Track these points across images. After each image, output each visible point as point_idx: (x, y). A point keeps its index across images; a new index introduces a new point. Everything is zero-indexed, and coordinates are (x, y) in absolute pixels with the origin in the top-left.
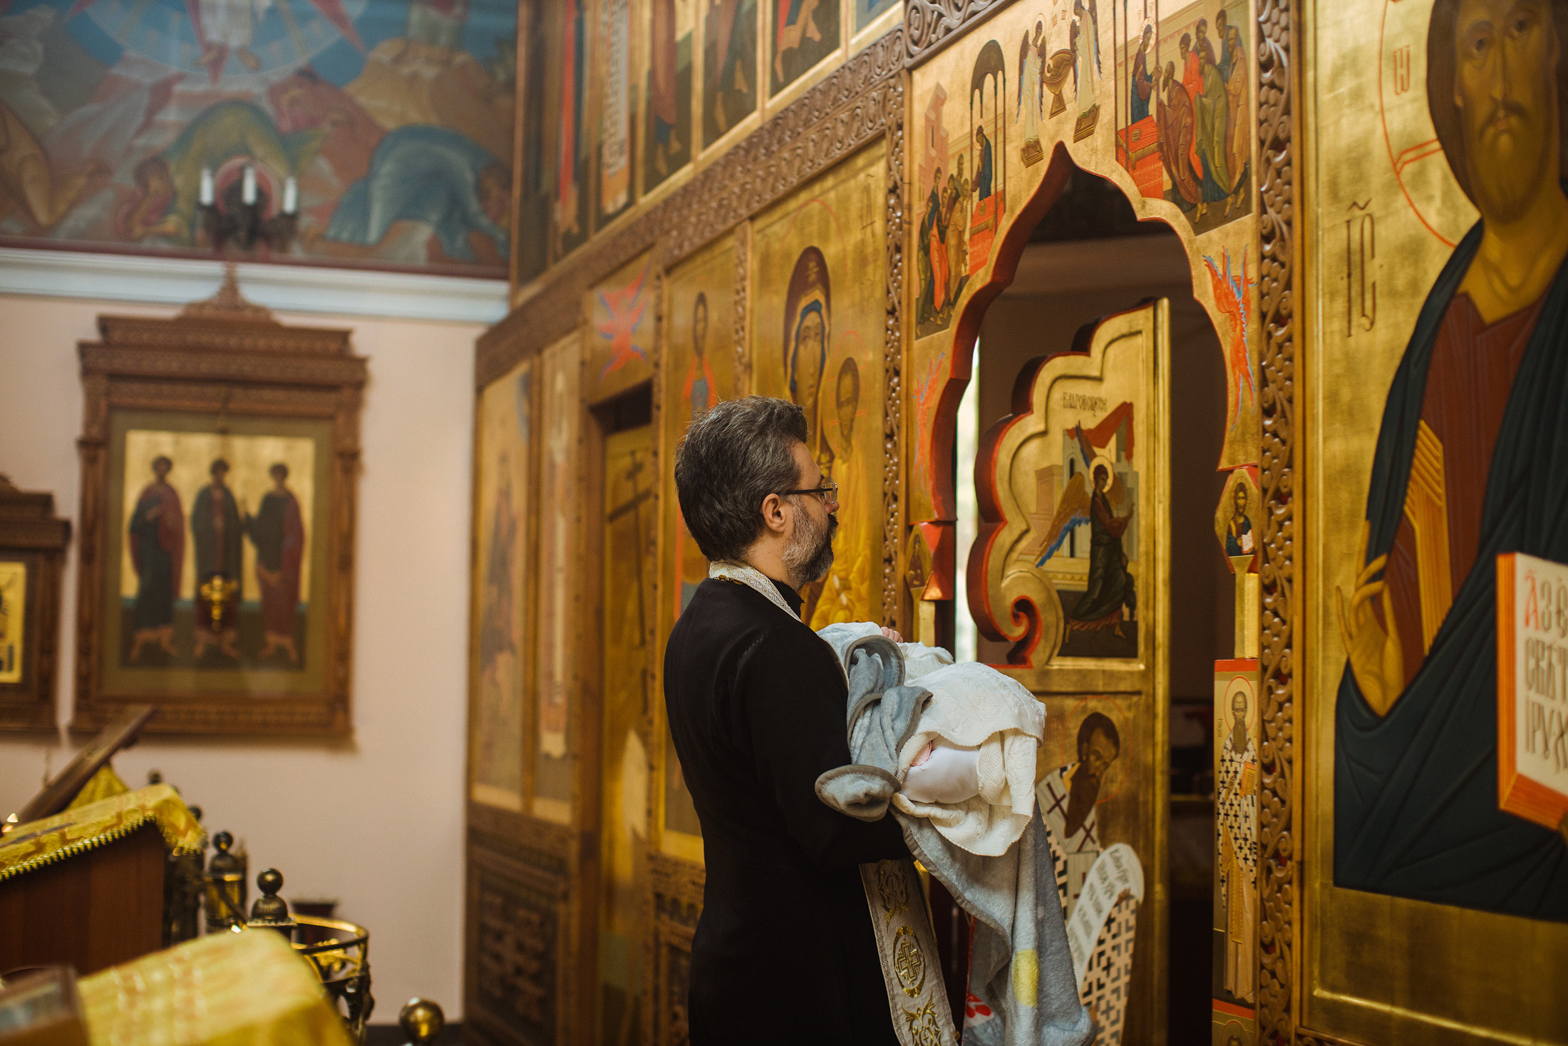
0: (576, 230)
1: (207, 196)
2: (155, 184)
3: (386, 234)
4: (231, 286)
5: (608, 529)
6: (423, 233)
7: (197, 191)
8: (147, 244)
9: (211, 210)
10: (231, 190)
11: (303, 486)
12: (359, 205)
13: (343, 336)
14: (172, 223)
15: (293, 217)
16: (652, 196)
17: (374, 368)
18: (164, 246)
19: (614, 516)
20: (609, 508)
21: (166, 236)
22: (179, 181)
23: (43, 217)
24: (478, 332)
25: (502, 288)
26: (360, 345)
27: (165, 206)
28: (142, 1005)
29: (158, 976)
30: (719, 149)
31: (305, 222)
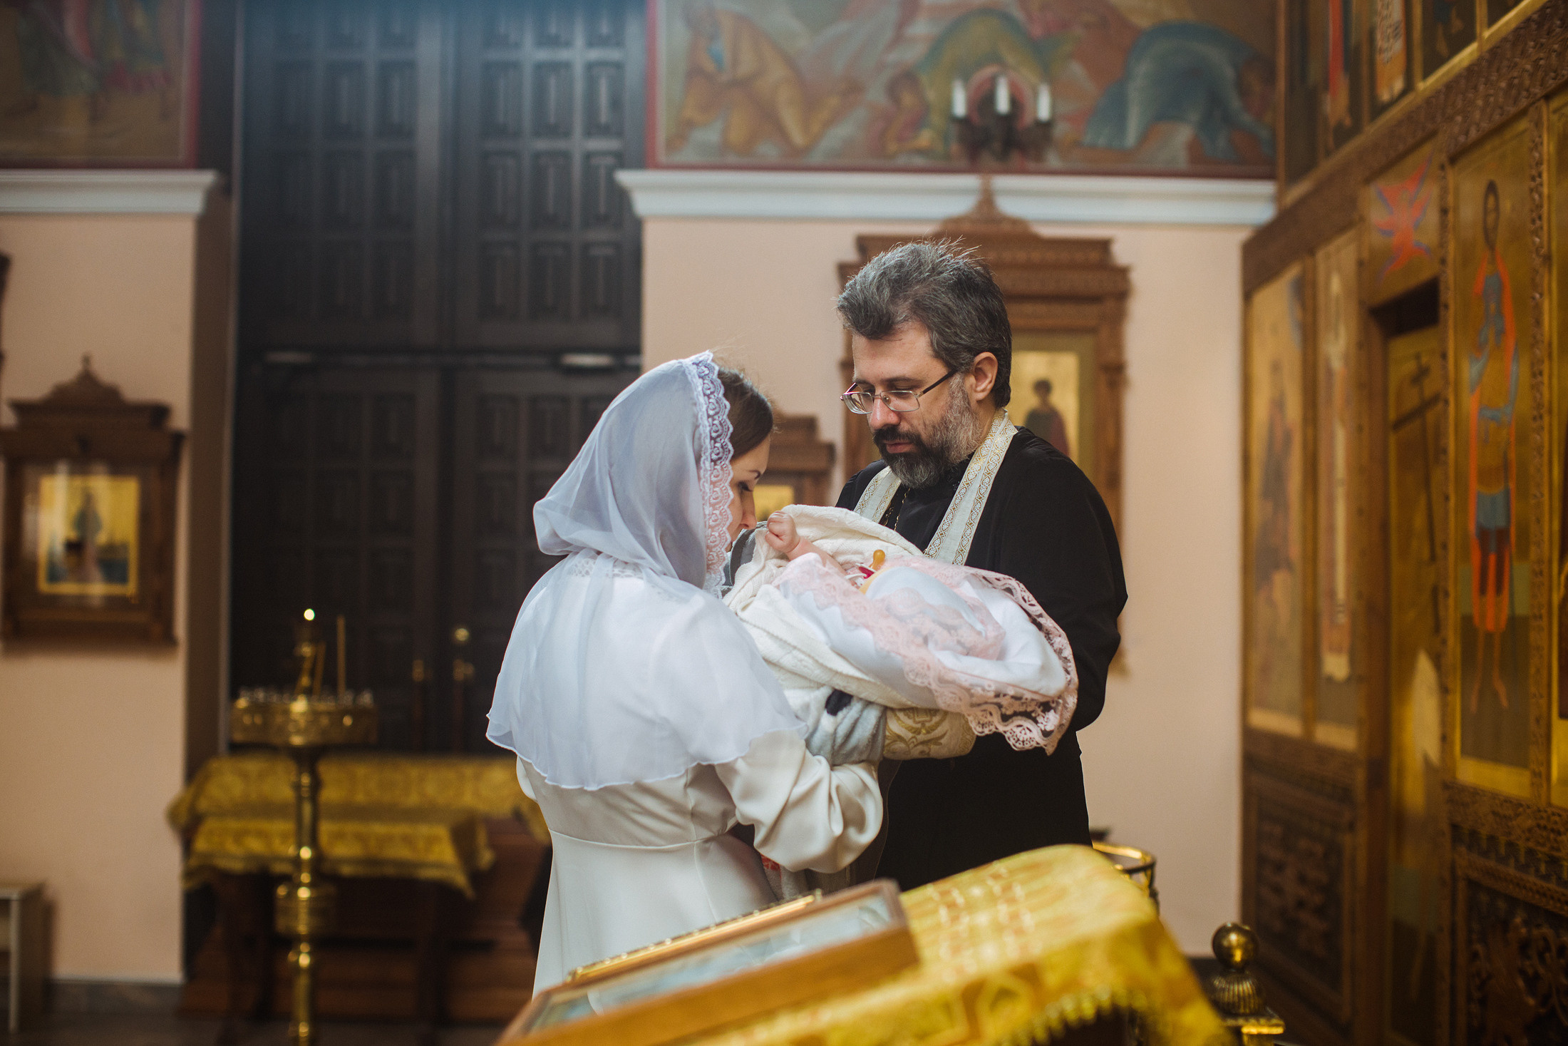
0: (1348, 122)
1: (960, 106)
2: (908, 99)
3: (1144, 138)
4: (987, 199)
5: (1392, 439)
6: (1183, 135)
7: (949, 103)
8: (902, 161)
9: (964, 122)
10: (983, 101)
11: (1067, 402)
12: (1115, 109)
13: (1103, 246)
14: (925, 138)
15: (1046, 126)
16: (1432, 80)
17: (1138, 278)
18: (919, 161)
19: (1399, 424)
20: (1392, 416)
21: (921, 152)
22: (931, 95)
23: (798, 138)
24: (1243, 235)
25: (1266, 188)
26: (1122, 254)
27: (918, 122)
28: (965, 920)
29: (977, 891)
30: (1507, 23)
31: (1061, 130)
